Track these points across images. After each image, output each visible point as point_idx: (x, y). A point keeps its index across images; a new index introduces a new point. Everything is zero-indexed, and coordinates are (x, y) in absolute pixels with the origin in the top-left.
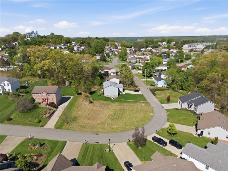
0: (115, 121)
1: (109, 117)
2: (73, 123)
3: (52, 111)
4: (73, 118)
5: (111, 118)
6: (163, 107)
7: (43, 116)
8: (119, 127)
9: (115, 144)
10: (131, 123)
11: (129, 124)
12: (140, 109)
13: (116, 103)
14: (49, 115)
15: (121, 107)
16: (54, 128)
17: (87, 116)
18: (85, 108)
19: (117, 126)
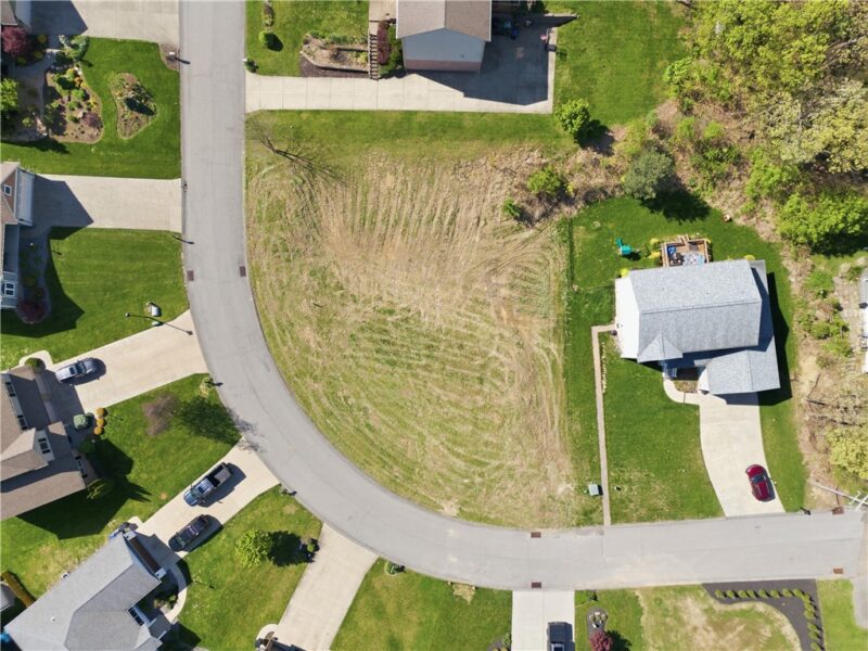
0: (360, 335)
1: (391, 312)
2: (289, 172)
3: (358, 62)
4: (328, 162)
5: (384, 322)
6: (536, 585)
7: (306, 42)
8: (307, 350)
9: (190, 333)
10: (352, 401)
11: (340, 394)
12: (495, 463)
13: (553, 346)
14: (325, 63)
15: (506, 370)
16: (249, 111)
17: (380, 217)
18: (444, 195)
19: (313, 345)
